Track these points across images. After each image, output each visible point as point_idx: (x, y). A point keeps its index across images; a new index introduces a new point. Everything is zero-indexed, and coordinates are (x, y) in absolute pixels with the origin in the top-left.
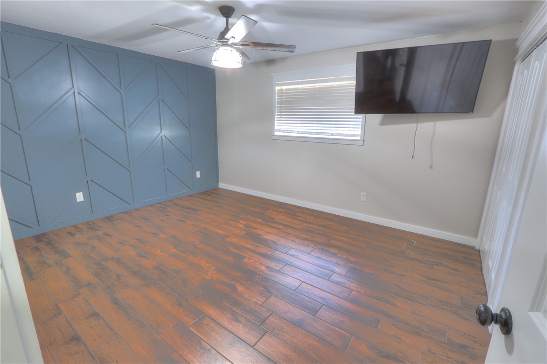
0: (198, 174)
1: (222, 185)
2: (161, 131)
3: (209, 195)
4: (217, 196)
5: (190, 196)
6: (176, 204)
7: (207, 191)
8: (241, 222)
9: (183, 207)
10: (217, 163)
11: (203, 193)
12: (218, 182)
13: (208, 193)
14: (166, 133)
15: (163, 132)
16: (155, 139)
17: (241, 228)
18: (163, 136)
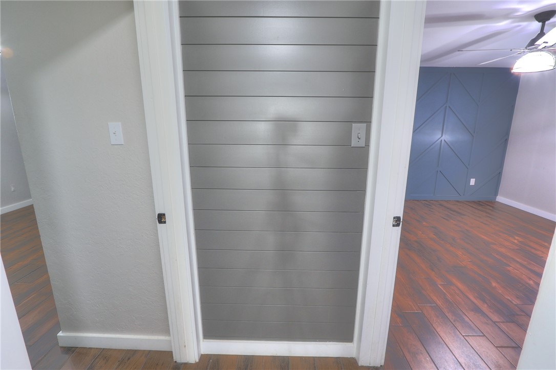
0: (472, 182)
1: (500, 199)
2: (442, 136)
3: (482, 205)
4: (491, 208)
5: (457, 201)
6: (440, 205)
7: (480, 202)
8: (517, 238)
9: (448, 208)
10: (500, 174)
11: (473, 202)
12: (496, 194)
13: (481, 203)
14: (447, 137)
15: (443, 136)
16: (434, 144)
17: (514, 242)
18: (443, 141)
